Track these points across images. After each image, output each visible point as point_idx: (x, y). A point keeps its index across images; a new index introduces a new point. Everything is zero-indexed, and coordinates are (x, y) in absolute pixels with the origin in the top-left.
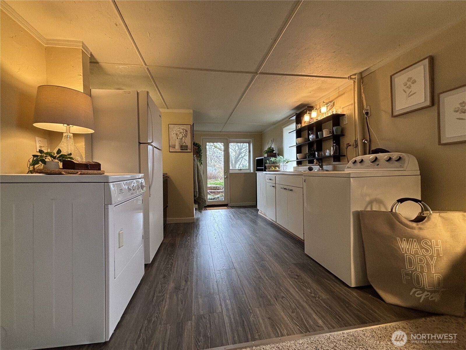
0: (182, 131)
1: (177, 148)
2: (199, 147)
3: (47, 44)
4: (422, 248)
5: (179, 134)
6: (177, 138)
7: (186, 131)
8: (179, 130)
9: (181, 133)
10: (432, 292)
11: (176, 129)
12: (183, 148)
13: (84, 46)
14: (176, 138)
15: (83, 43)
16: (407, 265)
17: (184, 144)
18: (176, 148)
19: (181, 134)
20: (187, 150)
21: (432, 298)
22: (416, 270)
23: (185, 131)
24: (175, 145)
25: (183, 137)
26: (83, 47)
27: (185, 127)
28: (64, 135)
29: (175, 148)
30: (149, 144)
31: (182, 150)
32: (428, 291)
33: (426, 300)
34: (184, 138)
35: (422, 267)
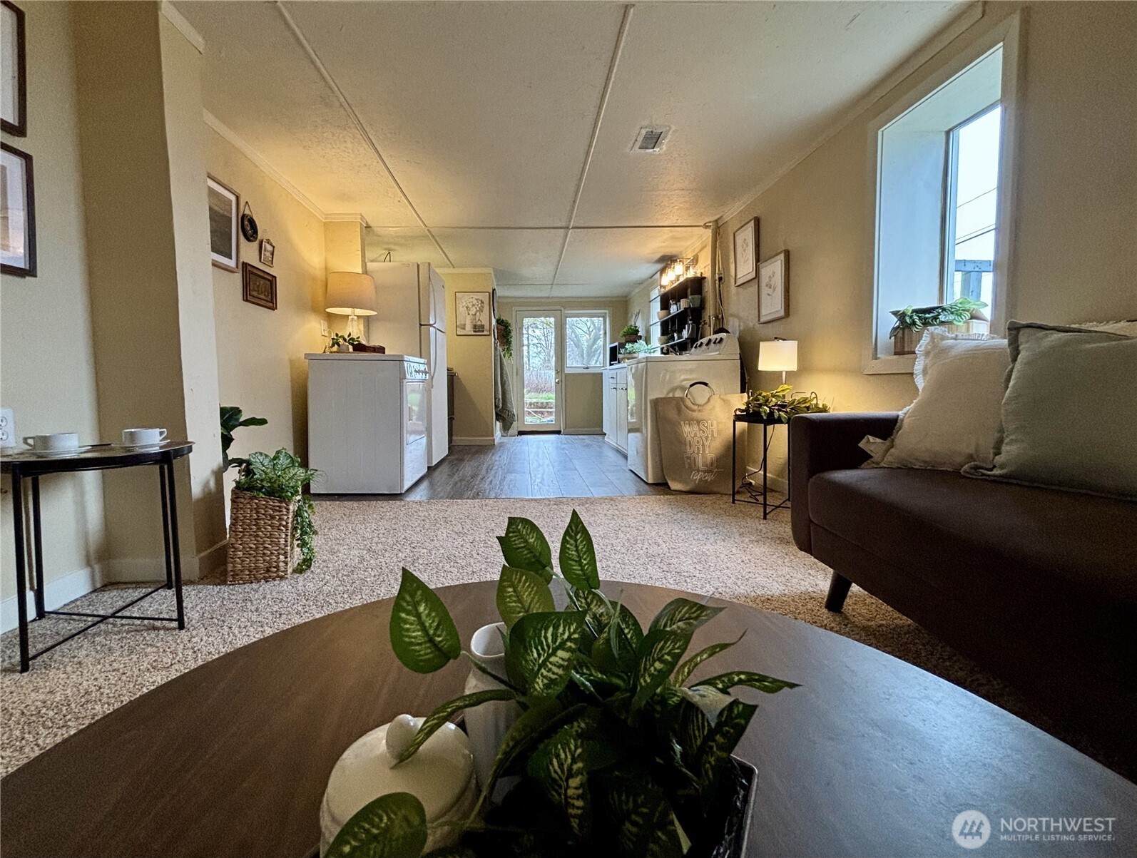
0: (475, 302)
1: (469, 330)
2: (507, 327)
3: (326, 218)
4: (700, 430)
5: (470, 306)
6: (469, 314)
7: (482, 302)
8: (471, 300)
9: (473, 305)
10: (705, 472)
11: (467, 300)
12: (478, 329)
13: (362, 218)
14: (467, 314)
15: (361, 215)
16: (688, 447)
17: (479, 323)
18: (467, 329)
19: (474, 308)
20: (483, 331)
21: (705, 477)
22: (694, 452)
23: (480, 302)
24: (465, 325)
25: (477, 311)
26: (361, 220)
27: (480, 296)
28: (350, 318)
29: (464, 329)
30: (431, 325)
31: (475, 332)
32: (701, 471)
33: (700, 480)
34: (478, 314)
35: (698, 449)
